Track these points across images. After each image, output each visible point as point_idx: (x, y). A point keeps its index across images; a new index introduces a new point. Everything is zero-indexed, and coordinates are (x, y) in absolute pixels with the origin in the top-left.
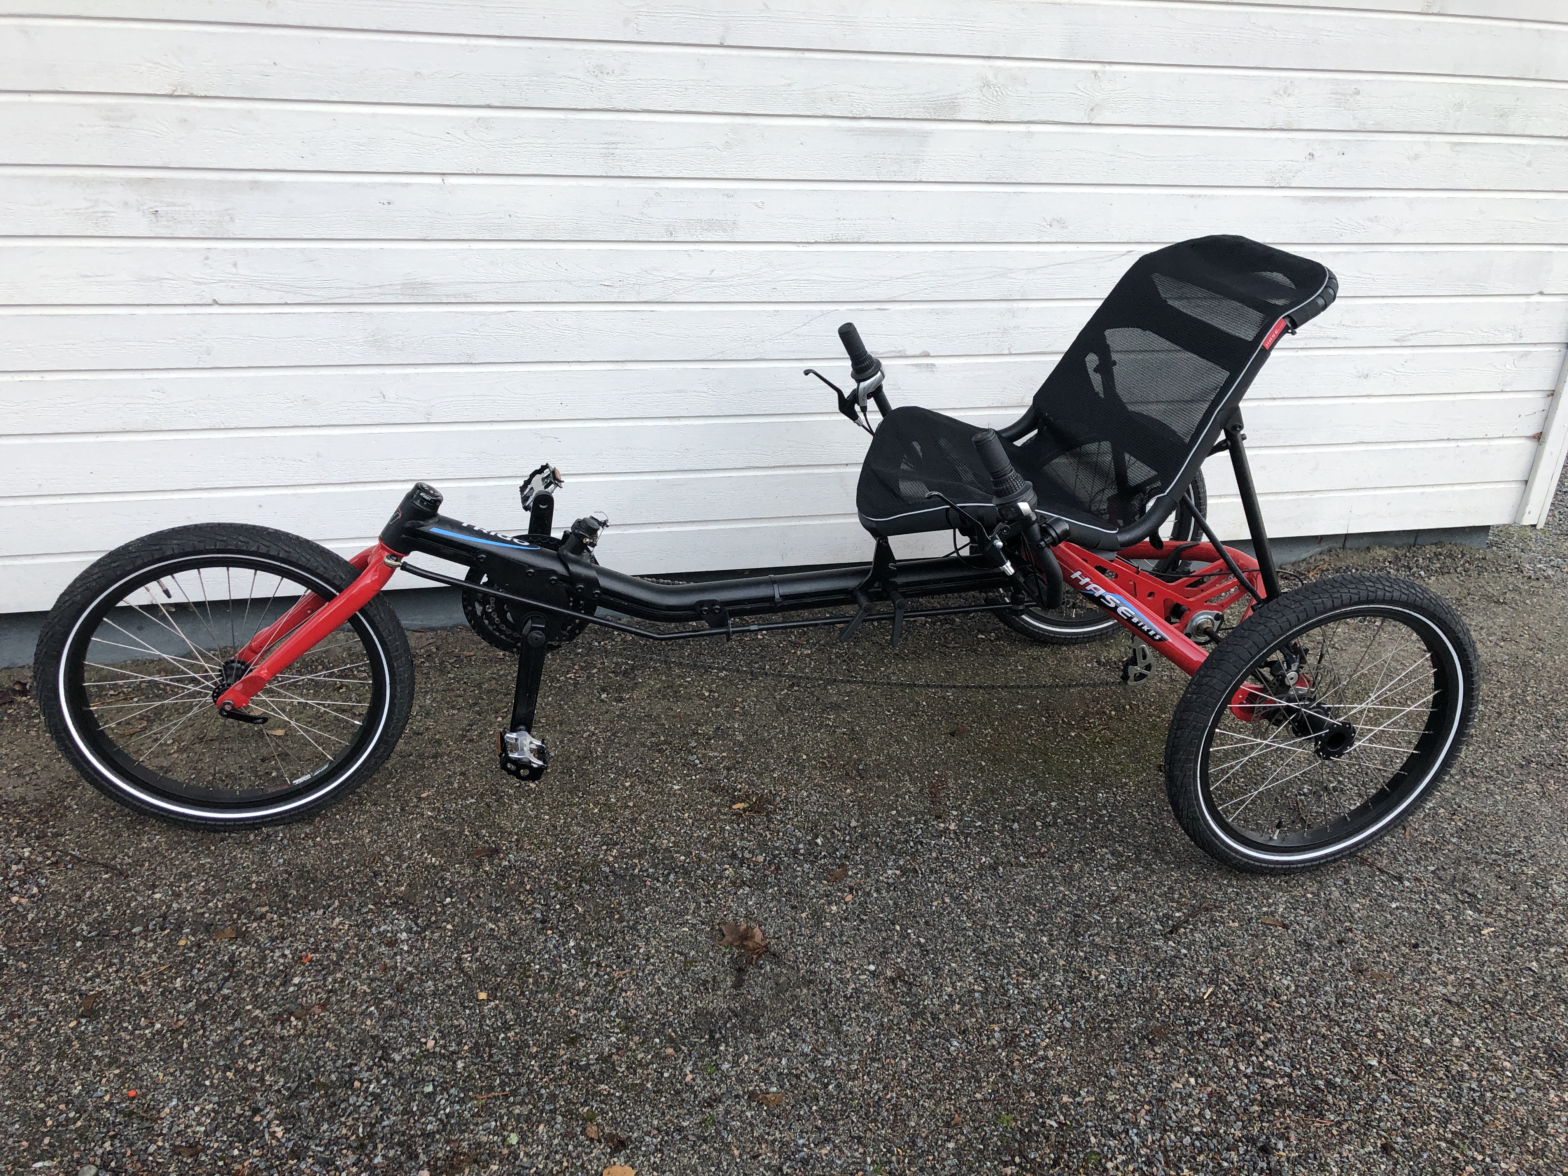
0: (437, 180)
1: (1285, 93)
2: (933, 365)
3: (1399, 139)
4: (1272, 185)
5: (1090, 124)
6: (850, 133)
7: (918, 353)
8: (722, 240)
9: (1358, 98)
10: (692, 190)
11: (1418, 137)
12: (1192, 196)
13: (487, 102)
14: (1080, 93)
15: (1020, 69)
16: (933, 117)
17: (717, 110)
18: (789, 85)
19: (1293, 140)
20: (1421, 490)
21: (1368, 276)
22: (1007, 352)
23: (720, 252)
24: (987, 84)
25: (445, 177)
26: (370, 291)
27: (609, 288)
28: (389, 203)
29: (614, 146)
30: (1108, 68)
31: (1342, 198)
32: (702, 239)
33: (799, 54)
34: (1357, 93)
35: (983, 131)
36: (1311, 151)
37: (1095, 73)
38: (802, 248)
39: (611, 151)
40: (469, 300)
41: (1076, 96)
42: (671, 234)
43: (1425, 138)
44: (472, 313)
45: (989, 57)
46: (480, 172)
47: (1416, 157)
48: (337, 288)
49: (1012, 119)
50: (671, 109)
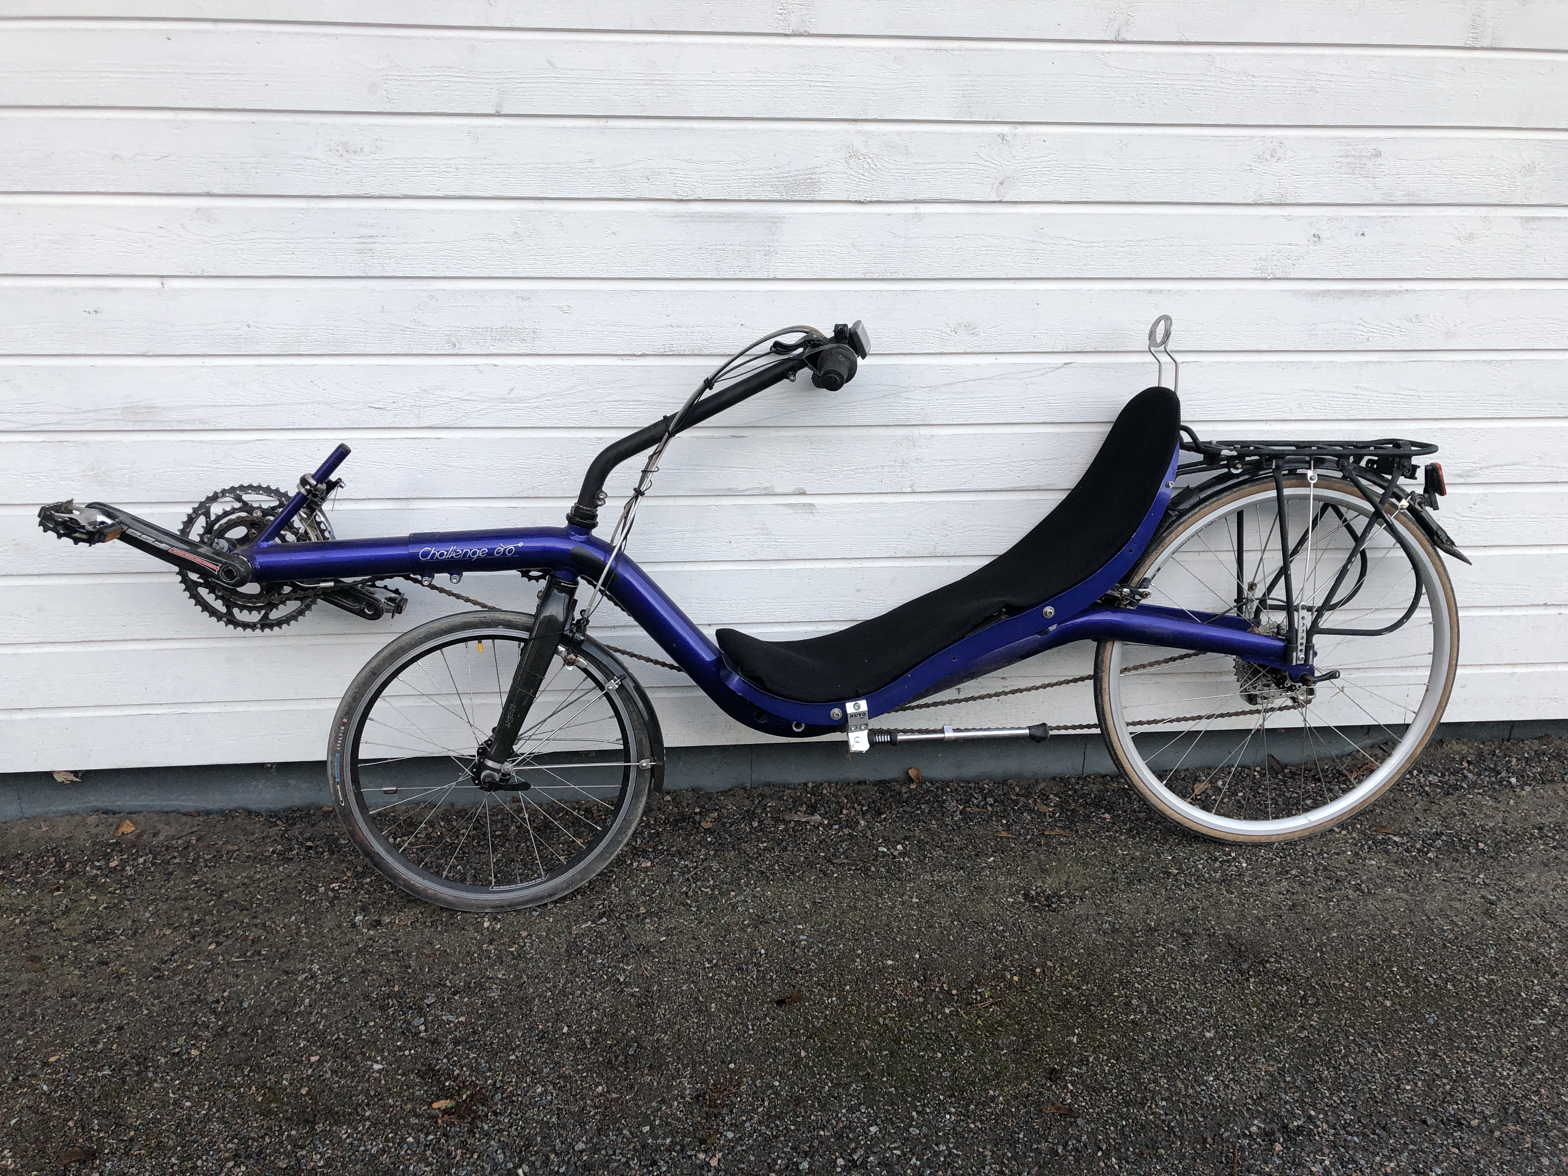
0: (155, 283)
1: (1273, 156)
2: (813, 505)
3: (1443, 214)
4: (1263, 276)
5: (1000, 202)
6: (677, 219)
7: (790, 491)
8: (520, 352)
9: (1380, 161)
10: (476, 291)
11: (1471, 211)
12: (1150, 292)
13: (206, 190)
14: (982, 162)
15: (899, 133)
16: (786, 197)
17: (499, 194)
18: (591, 161)
19: (1289, 218)
20: (1510, 670)
21: (1411, 393)
22: (909, 490)
23: (519, 366)
24: (854, 154)
25: (165, 281)
26: (82, 416)
27: (381, 412)
28: (96, 312)
29: (371, 240)
30: (1020, 129)
31: (1365, 291)
32: (495, 352)
33: (602, 123)
34: (1378, 154)
35: (854, 214)
36: (1316, 232)
37: (1003, 137)
38: (626, 362)
39: (370, 246)
40: (207, 427)
41: (979, 167)
42: (454, 345)
43: (1483, 211)
44: (212, 443)
45: (855, 120)
46: (206, 274)
47: (1471, 237)
48: (42, 413)
49: (892, 197)
50: (441, 194)
